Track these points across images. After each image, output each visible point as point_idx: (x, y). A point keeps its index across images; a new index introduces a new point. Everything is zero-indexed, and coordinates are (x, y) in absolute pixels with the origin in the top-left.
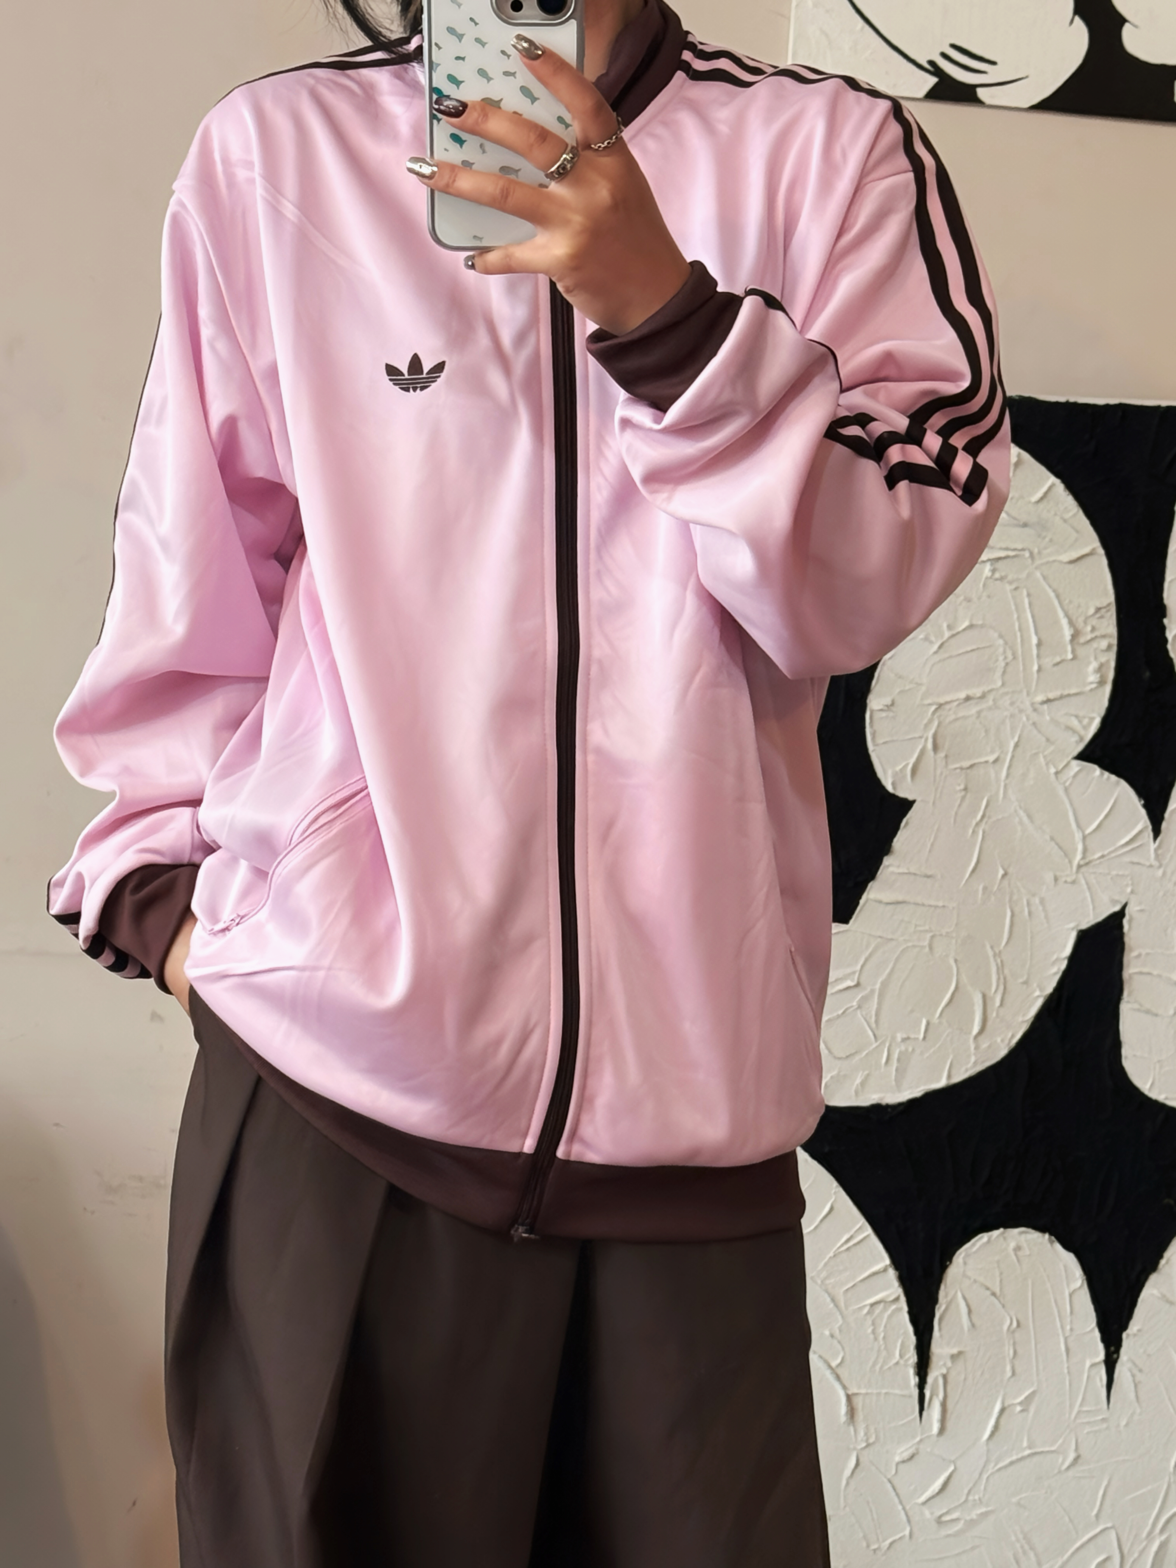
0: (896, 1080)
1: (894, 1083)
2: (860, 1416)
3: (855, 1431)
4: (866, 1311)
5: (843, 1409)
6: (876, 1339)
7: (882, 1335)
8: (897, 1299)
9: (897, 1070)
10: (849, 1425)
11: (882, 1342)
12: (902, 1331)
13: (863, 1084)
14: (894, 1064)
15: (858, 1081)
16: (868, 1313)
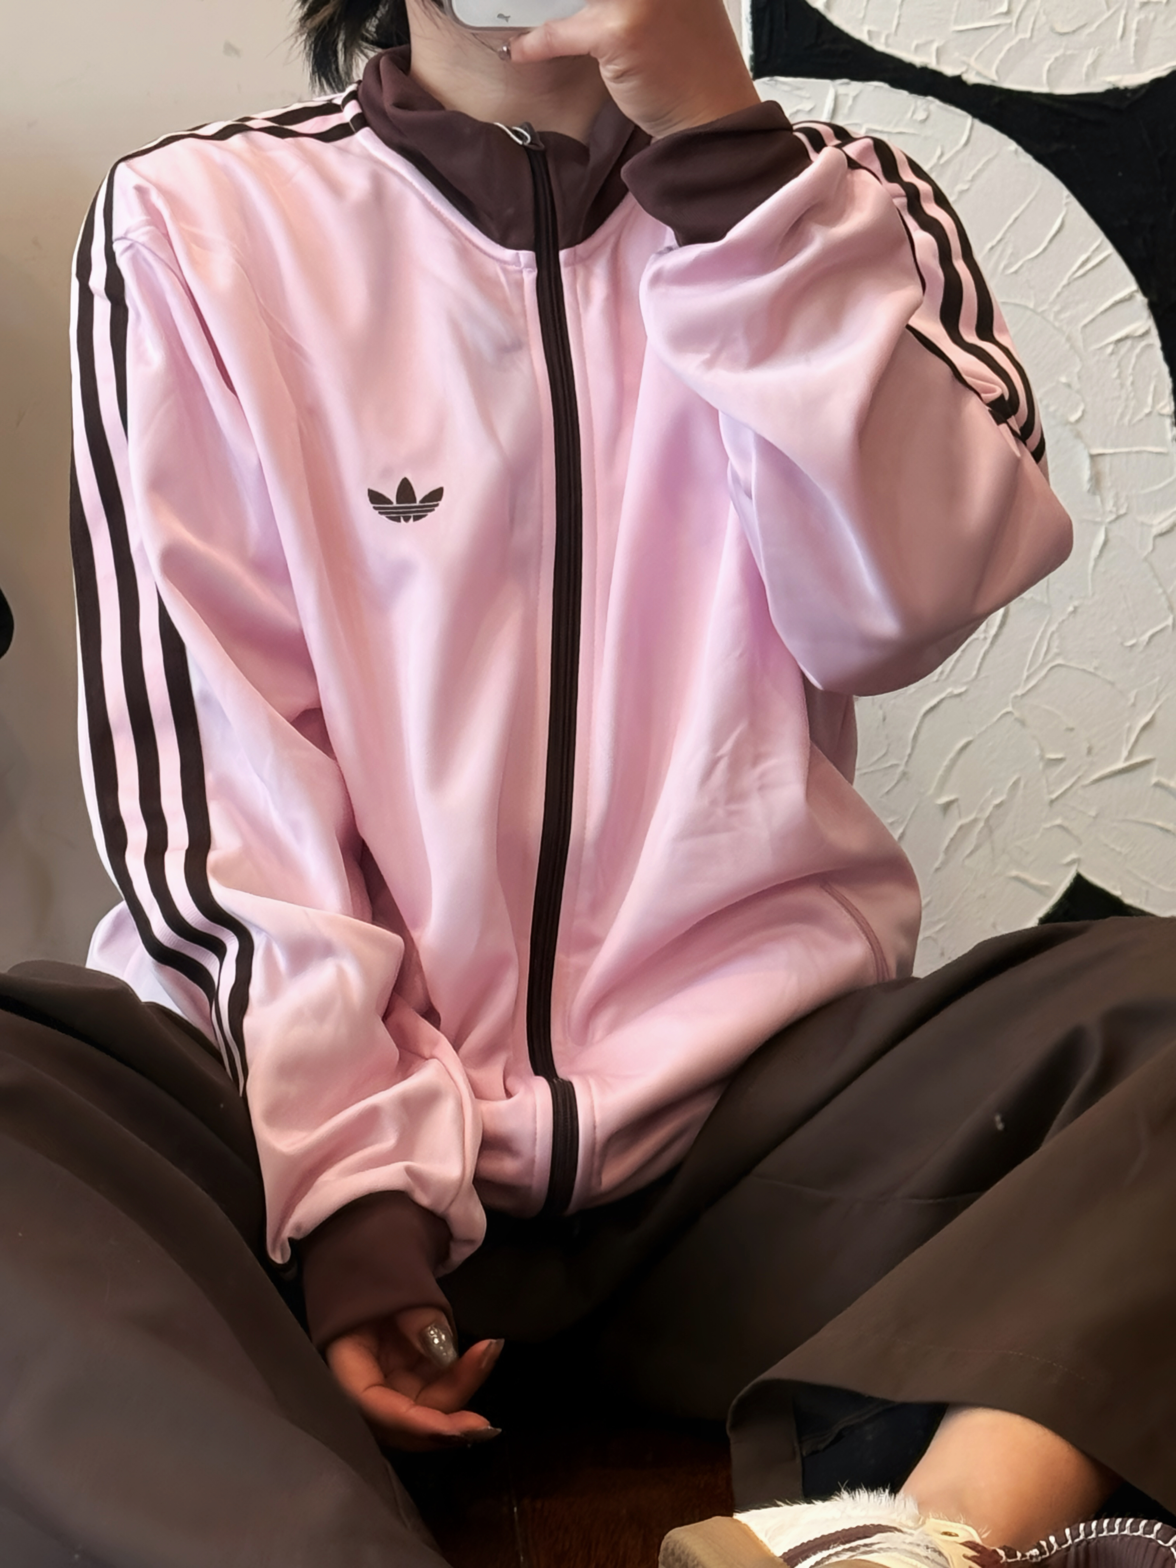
0: (1135, 57)
1: (1132, 61)
2: (1107, 482)
3: (1103, 501)
4: (1110, 349)
5: (1086, 474)
6: (1122, 385)
7: (1130, 379)
8: (1147, 333)
9: (1136, 45)
10: (1094, 494)
11: (1130, 389)
12: (1155, 372)
13: (1095, 64)
14: (1132, 38)
15: (1089, 61)
16: (1112, 353)
